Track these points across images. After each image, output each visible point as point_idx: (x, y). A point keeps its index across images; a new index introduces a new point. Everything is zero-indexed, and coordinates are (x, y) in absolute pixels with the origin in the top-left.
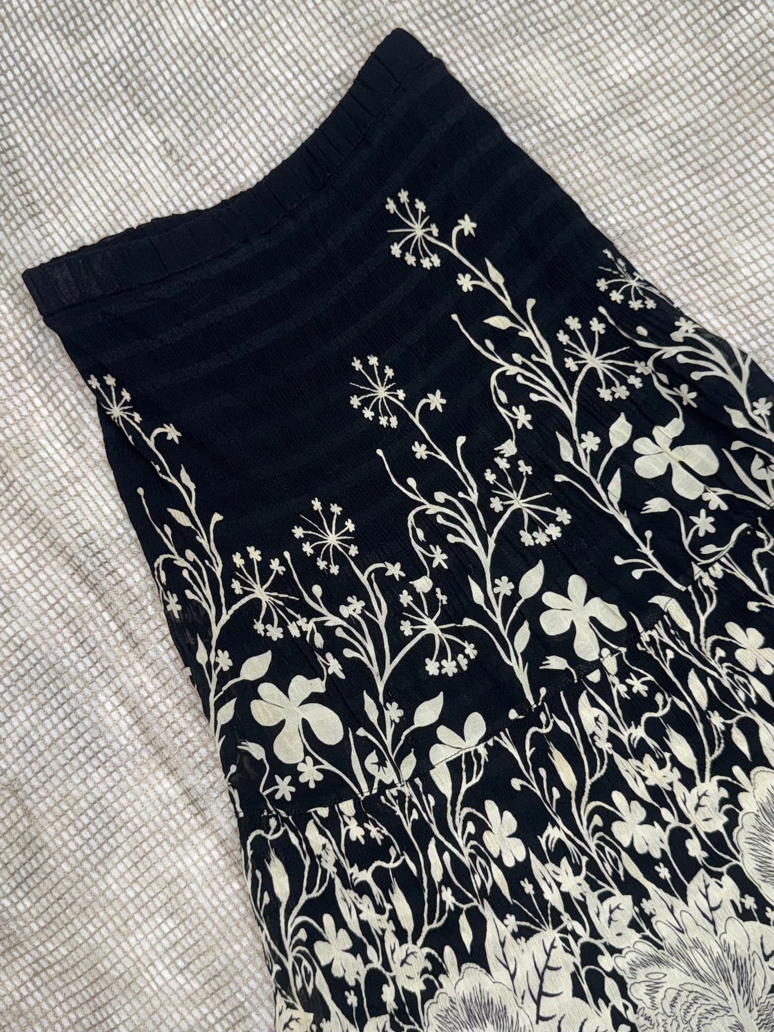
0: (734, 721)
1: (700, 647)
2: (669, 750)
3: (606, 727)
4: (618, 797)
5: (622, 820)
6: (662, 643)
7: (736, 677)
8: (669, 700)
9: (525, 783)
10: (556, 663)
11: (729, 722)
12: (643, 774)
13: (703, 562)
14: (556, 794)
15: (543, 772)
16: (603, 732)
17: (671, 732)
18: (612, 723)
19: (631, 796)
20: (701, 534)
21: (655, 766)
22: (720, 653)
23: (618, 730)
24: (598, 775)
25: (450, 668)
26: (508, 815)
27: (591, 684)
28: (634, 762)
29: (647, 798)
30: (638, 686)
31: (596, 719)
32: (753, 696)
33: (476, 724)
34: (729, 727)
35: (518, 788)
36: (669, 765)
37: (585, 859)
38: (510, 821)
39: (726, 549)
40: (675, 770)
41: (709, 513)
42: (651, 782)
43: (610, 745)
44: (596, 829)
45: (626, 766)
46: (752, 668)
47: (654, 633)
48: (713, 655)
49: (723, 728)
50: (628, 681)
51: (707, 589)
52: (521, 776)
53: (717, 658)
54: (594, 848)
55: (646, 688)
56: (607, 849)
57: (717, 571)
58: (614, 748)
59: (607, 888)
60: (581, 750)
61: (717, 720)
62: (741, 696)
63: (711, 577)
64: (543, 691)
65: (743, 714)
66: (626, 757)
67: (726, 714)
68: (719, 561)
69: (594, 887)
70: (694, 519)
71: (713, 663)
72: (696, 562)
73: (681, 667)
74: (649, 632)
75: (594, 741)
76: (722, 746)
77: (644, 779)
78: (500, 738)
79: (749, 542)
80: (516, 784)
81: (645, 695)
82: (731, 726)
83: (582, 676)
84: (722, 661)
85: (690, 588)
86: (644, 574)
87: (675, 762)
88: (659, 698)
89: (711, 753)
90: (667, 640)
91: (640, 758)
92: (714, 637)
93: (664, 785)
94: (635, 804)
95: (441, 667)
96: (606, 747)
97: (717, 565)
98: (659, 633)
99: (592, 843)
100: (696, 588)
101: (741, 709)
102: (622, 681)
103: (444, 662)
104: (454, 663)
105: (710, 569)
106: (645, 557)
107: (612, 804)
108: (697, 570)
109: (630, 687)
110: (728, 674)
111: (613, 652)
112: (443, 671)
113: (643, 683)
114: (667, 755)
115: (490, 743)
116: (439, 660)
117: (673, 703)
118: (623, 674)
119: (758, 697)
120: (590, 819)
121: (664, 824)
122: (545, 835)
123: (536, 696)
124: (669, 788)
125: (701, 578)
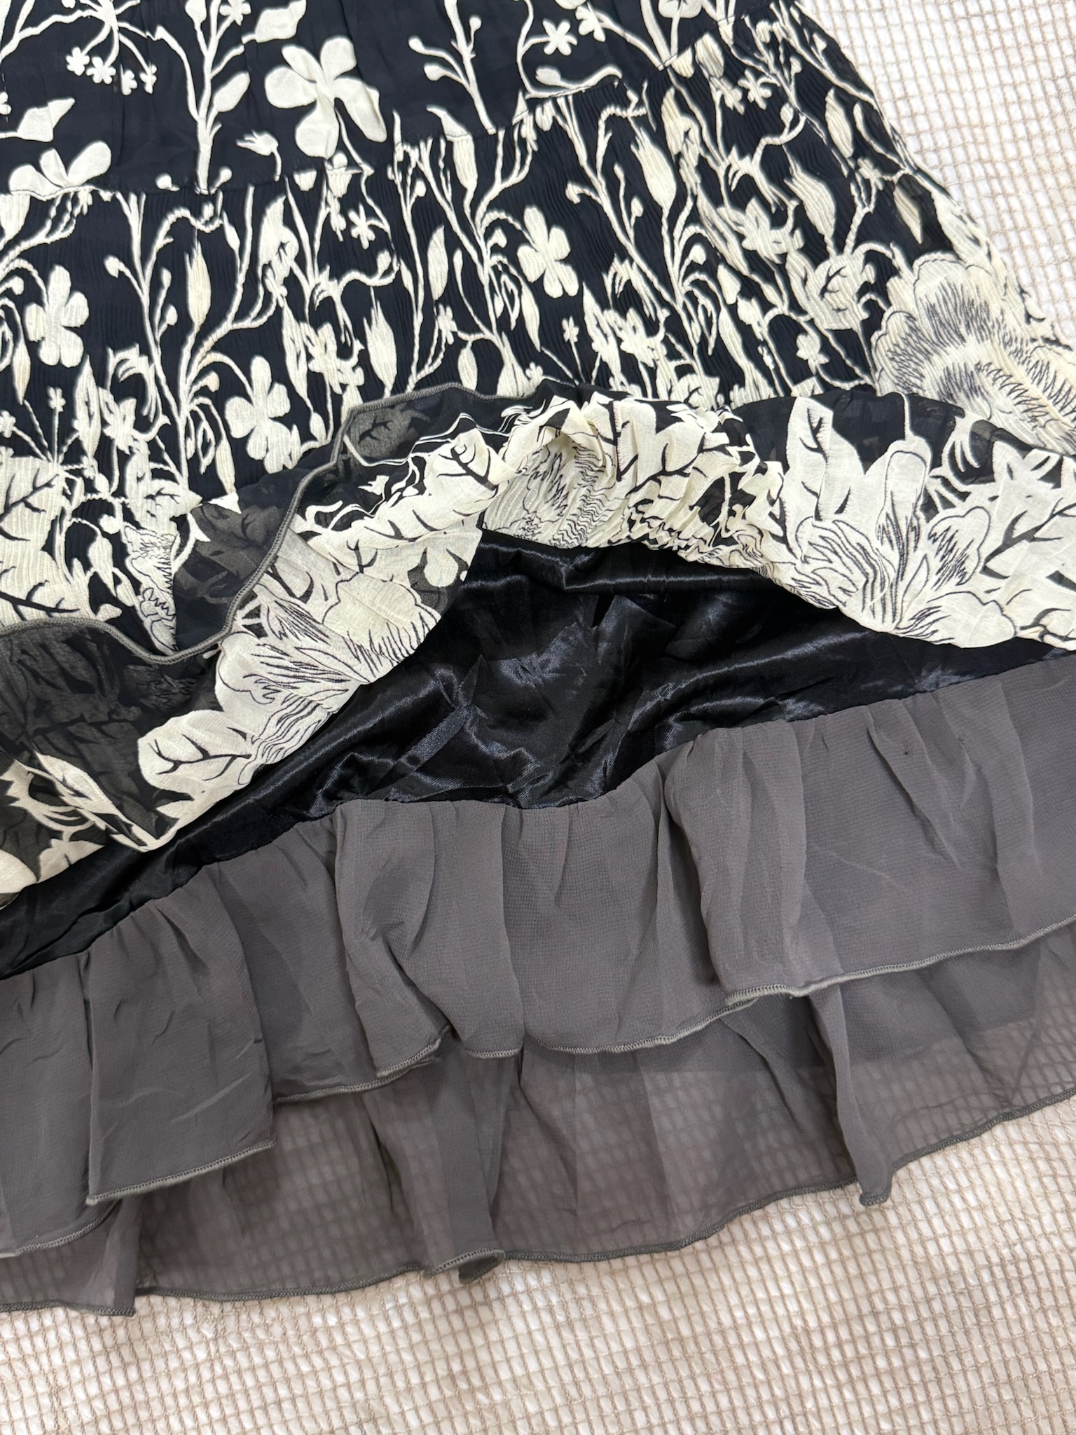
0: (470, 338)
1: (473, 215)
2: (364, 341)
3: (289, 261)
4: (260, 368)
5: (249, 400)
6: (417, 170)
7: (504, 278)
8: (396, 268)
9: (128, 273)
10: (263, 144)
11: (462, 335)
12: (311, 350)
13: (533, 93)
14: (172, 316)
15: (166, 277)
16: (283, 266)
17: (378, 314)
18: (300, 259)
19: (280, 375)
20: (549, 50)
21: (333, 347)
22: (500, 238)
23: (304, 272)
24: (247, 324)
25: (102, 72)
26: (80, 300)
27: (295, 188)
28: (306, 328)
29: (302, 389)
30: (363, 230)
31: (282, 245)
32: (514, 316)
33: (96, 157)
34: (460, 344)
35: (114, 273)
36: (354, 360)
37: (163, 420)
38: (79, 309)
39: (574, 88)
40: (360, 371)
41: (574, 30)
42: (315, 366)
43: (284, 291)
44: (204, 391)
45: (294, 333)
46: (532, 277)
47: (414, 155)
48: (488, 234)
49: (451, 340)
50: (352, 215)
51: (523, 142)
52: (127, 260)
53: (491, 243)
54: (185, 412)
55: (372, 236)
56: (205, 425)
57: (545, 118)
58: (289, 299)
59: (172, 468)
60: (241, 278)
61: (446, 323)
62: (496, 306)
63: (536, 126)
64: (226, 174)
65: (487, 335)
66: (299, 317)
67: (464, 322)
68: (554, 100)
69: (155, 455)
70: (547, 25)
71: (481, 242)
72: (525, 91)
73: (428, 214)
74: (408, 148)
75: (264, 275)
76: (439, 362)
77: (309, 357)
78: (127, 200)
79: (610, 93)
80: (113, 265)
81: (366, 245)
82: (465, 342)
83: (288, 172)
84: (495, 249)
85: (501, 134)
86: (444, 78)
87: (364, 361)
88: (383, 260)
89: (420, 368)
90: (426, 168)
91: (316, 325)
92: (503, 215)
93: (333, 381)
94: (280, 389)
95: (90, 65)
96: (279, 292)
97: (549, 106)
98: (420, 155)
99: (188, 405)
100: (508, 136)
101: (488, 325)
102: (344, 212)
103: (97, 61)
104: (113, 71)
105: (539, 110)
106: (458, 57)
107: (247, 373)
108: (522, 105)
109: (350, 224)
110: (494, 268)
111: (351, 163)
112: (89, 72)
113: (372, 227)
114: (358, 346)
115: (106, 196)
116: (90, 54)
117: (399, 274)
118: (349, 202)
119: (521, 318)
120: (203, 373)
121: (306, 436)
122: (122, 355)
123: (213, 176)
124: (338, 390)
125: (522, 122)
